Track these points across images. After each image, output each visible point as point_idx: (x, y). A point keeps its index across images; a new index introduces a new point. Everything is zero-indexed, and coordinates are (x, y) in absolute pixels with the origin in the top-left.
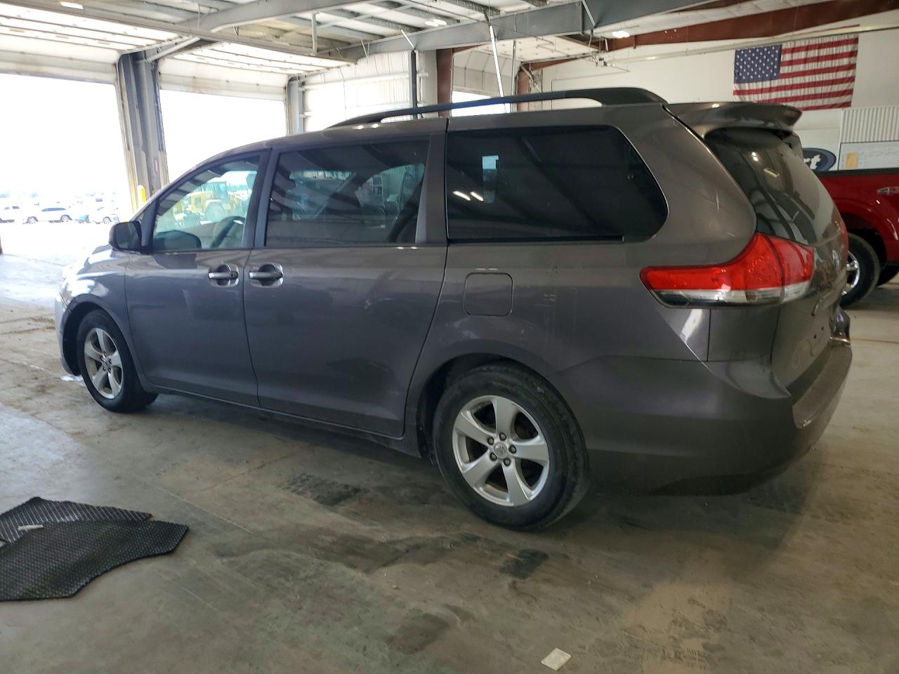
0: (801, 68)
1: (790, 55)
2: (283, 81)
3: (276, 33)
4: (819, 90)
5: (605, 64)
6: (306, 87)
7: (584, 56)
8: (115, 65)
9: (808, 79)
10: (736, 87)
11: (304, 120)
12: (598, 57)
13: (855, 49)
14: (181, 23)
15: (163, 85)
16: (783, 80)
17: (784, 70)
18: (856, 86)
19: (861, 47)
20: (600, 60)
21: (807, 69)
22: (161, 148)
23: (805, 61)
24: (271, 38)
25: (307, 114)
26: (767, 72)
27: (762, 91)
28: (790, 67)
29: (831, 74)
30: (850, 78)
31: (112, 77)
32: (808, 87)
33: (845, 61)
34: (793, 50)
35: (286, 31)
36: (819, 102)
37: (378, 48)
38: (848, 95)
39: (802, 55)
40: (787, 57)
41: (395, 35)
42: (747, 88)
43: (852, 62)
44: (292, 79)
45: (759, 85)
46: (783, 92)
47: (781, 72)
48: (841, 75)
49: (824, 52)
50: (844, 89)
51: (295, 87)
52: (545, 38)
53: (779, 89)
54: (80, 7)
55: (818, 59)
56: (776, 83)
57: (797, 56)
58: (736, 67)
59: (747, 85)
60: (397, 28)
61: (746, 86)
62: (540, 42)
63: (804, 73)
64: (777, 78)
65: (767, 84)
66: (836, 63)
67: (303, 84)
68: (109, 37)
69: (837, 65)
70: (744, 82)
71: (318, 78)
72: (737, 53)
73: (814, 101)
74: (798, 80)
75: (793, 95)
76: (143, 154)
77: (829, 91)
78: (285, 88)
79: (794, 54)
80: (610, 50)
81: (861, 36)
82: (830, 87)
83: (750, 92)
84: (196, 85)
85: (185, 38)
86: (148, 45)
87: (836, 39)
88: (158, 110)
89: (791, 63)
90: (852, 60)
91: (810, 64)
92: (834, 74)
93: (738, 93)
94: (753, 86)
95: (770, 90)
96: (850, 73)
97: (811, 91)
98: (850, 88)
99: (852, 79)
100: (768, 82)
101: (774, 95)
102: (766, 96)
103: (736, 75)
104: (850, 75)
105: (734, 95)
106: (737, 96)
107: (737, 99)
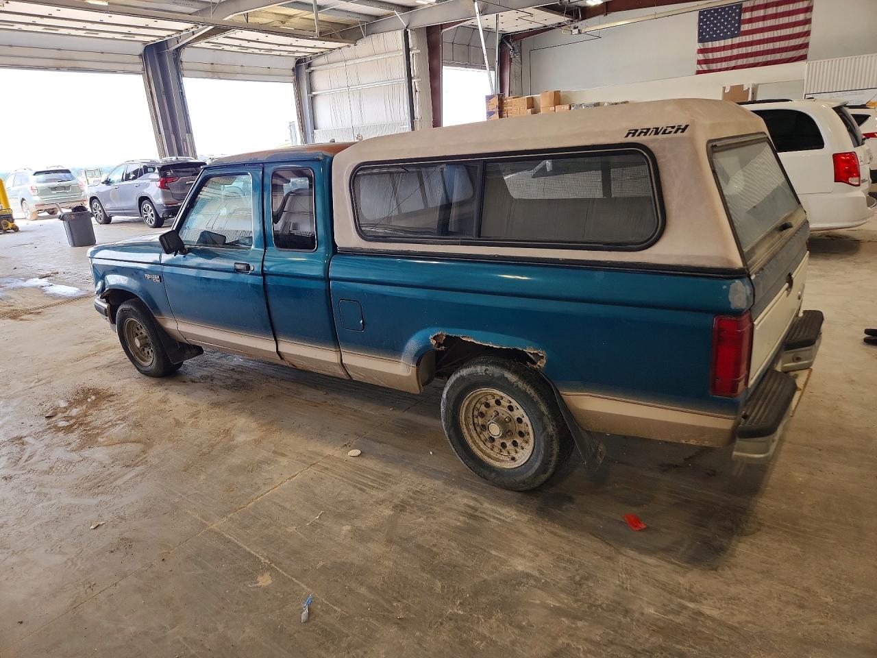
0: (760, 25)
1: (750, 13)
2: (292, 64)
3: (282, 18)
4: (778, 45)
5: (580, 32)
6: (312, 68)
7: (560, 25)
8: (140, 55)
9: (767, 35)
10: (700, 46)
11: (313, 99)
12: (573, 26)
13: (811, 5)
14: (195, 13)
15: (185, 72)
16: (744, 37)
17: (745, 27)
18: (813, 39)
20: (575, 28)
21: (766, 25)
22: (189, 131)
23: (764, 18)
24: (277, 24)
25: (314, 93)
26: (729, 30)
27: (724, 48)
28: (750, 24)
29: (788, 30)
30: (807, 32)
31: (140, 67)
32: (767, 43)
33: (801, 17)
34: (753, 9)
35: (290, 17)
36: (778, 56)
37: (374, 29)
38: (804, 48)
39: (761, 13)
40: (747, 16)
41: (388, 15)
42: (710, 47)
43: (808, 17)
44: (299, 61)
45: (722, 43)
46: (744, 48)
47: (742, 29)
48: (798, 30)
50: (800, 43)
51: (302, 69)
52: (525, 10)
53: (740, 46)
54: (105, 4)
55: (776, 16)
56: (737, 40)
57: (756, 14)
58: (700, 27)
59: (710, 43)
60: (390, 9)
61: (710, 45)
62: (521, 14)
63: (763, 30)
64: (738, 36)
65: (729, 42)
66: (793, 19)
67: (309, 65)
68: (133, 30)
69: (794, 21)
70: (708, 41)
71: (322, 60)
72: (701, 13)
73: (773, 55)
74: (757, 37)
75: (753, 51)
76: (173, 137)
77: (786, 45)
78: (293, 70)
79: (753, 12)
80: (583, 19)
82: (787, 42)
83: (713, 50)
84: (214, 72)
85: (200, 27)
86: (169, 36)
88: (182, 95)
89: (751, 21)
90: (808, 15)
91: (769, 21)
92: (791, 29)
93: (701, 51)
94: (717, 44)
95: (732, 47)
96: (806, 28)
97: (770, 46)
98: (806, 42)
99: (807, 34)
100: (730, 40)
101: (736, 52)
102: (728, 53)
103: (700, 34)
104: (806, 29)
105: (698, 53)
106: (701, 55)
107: (701, 57)
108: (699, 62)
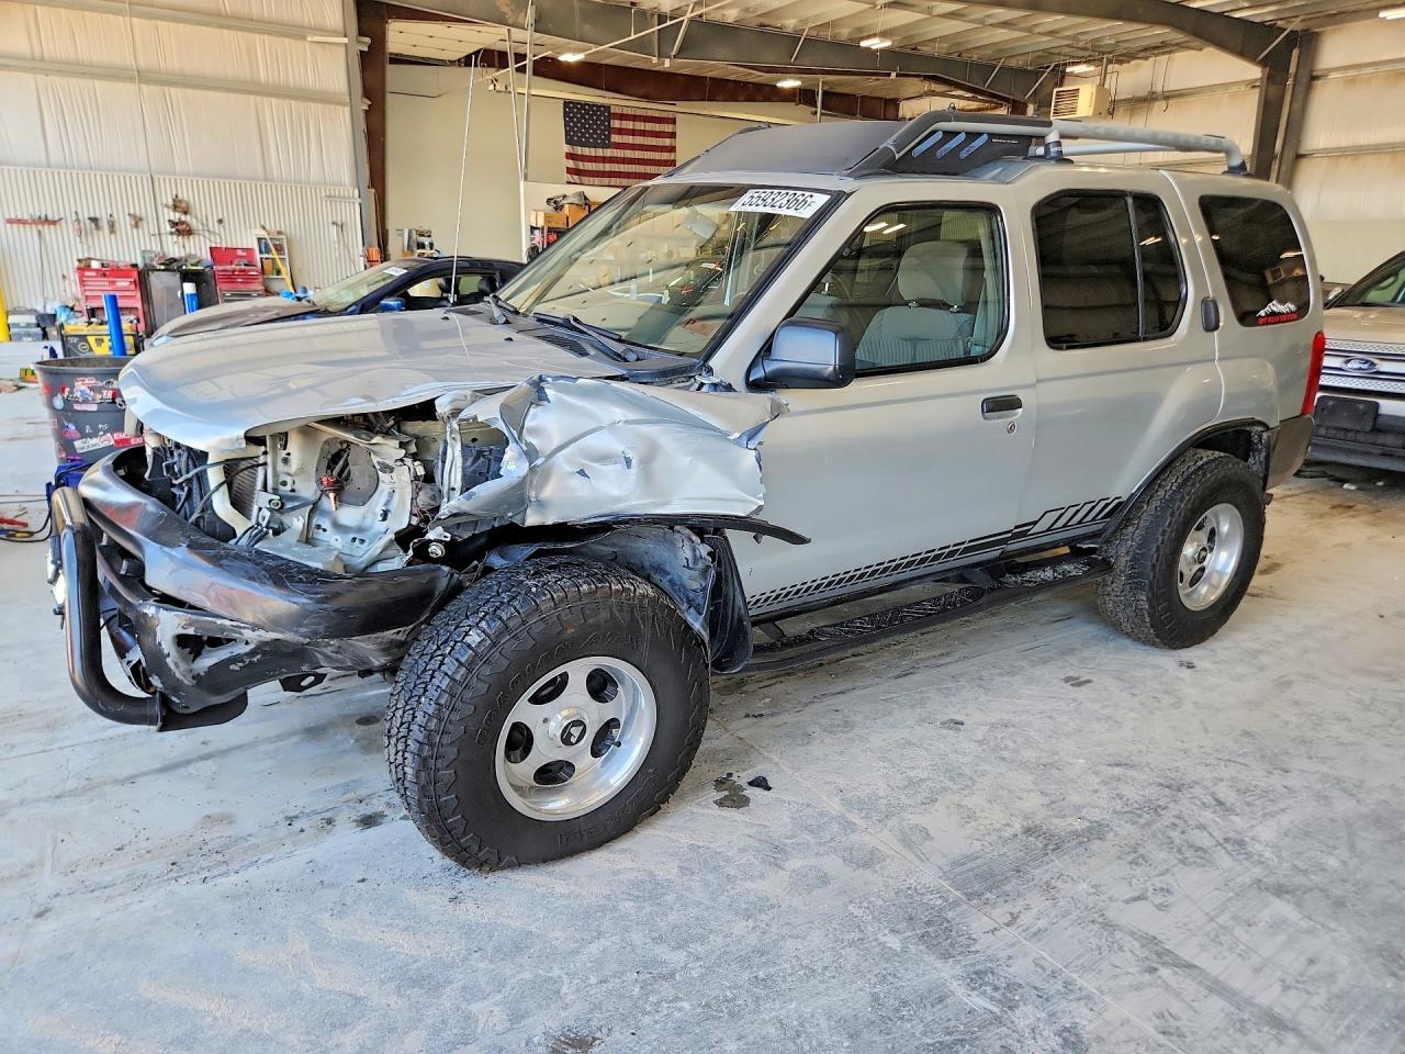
0: (629, 139)
1: (619, 121)
9: (638, 154)
10: (567, 148)
13: (674, 131)
16: (615, 150)
17: (615, 138)
19: (680, 129)
20: (494, 81)
21: (635, 142)
23: (633, 132)
26: (599, 137)
27: (595, 159)
28: (620, 136)
32: (638, 164)
33: (667, 142)
34: (622, 117)
39: (629, 125)
40: (616, 124)
42: (580, 153)
43: (672, 144)
45: (591, 152)
46: (616, 165)
47: (612, 140)
48: (665, 156)
49: (649, 126)
53: (612, 160)
55: (643, 133)
56: (609, 153)
57: (625, 125)
58: (566, 124)
59: (579, 148)
61: (579, 150)
63: (633, 147)
64: (608, 147)
65: (600, 152)
70: (576, 144)
72: (566, 105)
74: (629, 154)
75: (625, 170)
79: (622, 122)
81: (678, 117)
82: (657, 168)
83: (583, 158)
87: (657, 114)
89: (620, 131)
90: (672, 142)
91: (638, 138)
92: (659, 154)
93: (570, 156)
94: (587, 151)
95: (604, 160)
96: (671, 156)
97: (641, 169)
99: (673, 162)
100: (601, 150)
101: (608, 167)
102: (600, 167)
103: (567, 133)
104: (672, 158)
105: (567, 158)
106: (571, 161)
107: (571, 164)
108: (569, 171)
